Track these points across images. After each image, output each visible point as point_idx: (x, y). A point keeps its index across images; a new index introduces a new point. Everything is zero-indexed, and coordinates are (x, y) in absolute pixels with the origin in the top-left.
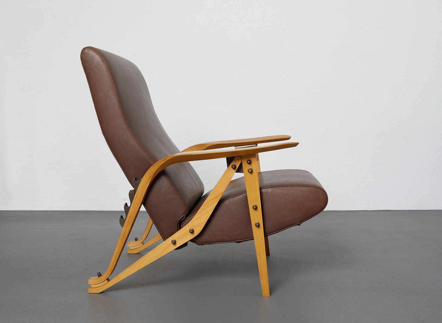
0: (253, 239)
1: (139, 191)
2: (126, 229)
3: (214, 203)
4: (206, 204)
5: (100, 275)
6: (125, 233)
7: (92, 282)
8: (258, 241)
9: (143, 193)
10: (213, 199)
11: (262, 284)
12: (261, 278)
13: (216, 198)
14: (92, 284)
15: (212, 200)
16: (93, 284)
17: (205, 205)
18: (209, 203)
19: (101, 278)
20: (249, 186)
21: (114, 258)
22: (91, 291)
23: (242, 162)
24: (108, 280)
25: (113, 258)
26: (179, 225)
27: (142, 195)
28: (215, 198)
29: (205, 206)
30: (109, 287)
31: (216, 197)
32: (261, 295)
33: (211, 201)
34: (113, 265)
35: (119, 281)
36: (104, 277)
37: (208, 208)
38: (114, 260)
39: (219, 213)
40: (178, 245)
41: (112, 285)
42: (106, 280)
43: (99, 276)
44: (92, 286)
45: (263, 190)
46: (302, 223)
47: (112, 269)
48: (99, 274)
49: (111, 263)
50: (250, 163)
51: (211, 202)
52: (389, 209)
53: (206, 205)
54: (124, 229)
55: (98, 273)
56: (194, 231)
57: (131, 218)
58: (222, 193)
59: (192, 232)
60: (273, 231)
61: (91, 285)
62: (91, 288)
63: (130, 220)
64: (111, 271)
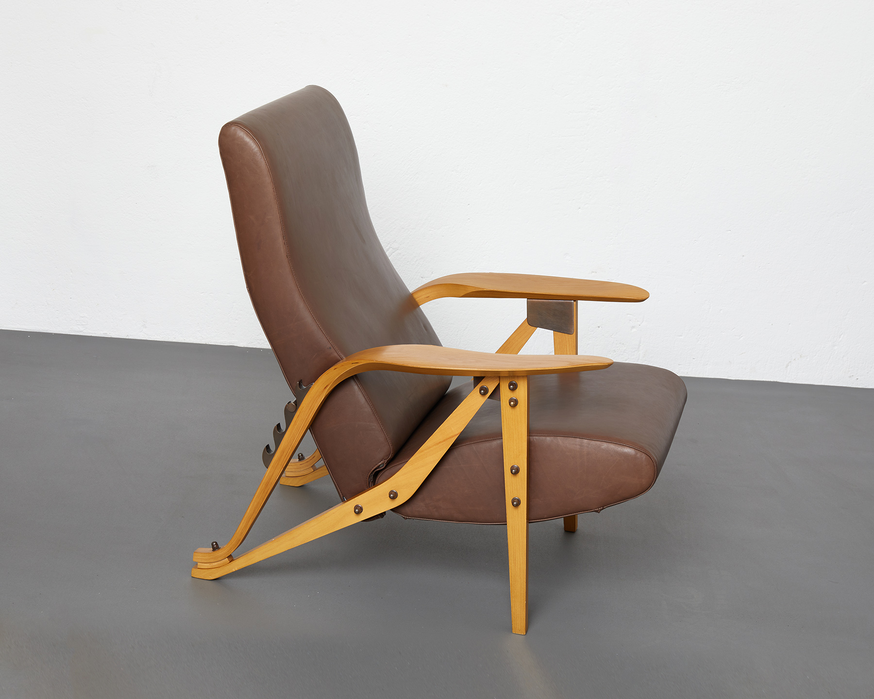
0: (506, 524)
1: (303, 408)
2: (273, 473)
3: (440, 450)
5: (215, 547)
6: (270, 479)
7: (201, 558)
8: (514, 531)
10: (440, 443)
11: (513, 610)
12: (513, 599)
13: (444, 442)
14: (200, 561)
15: (438, 444)
16: (203, 561)
18: (431, 448)
19: (218, 553)
20: (508, 430)
21: (245, 522)
22: (196, 573)
23: (499, 384)
24: (231, 558)
25: (243, 521)
26: (372, 478)
27: (309, 415)
30: (231, 572)
31: (444, 441)
32: (510, 629)
33: (434, 445)
34: (242, 533)
35: (250, 564)
36: (223, 552)
37: (427, 458)
38: (244, 524)
40: (365, 515)
41: (236, 569)
42: (228, 556)
43: (214, 549)
44: (200, 565)
45: (535, 438)
46: (603, 509)
47: (239, 540)
48: (215, 545)
49: (238, 530)
50: (513, 387)
51: (434, 447)
53: (426, 451)
54: (270, 472)
55: (213, 543)
56: (397, 496)
57: (285, 454)
58: (456, 435)
59: (393, 496)
60: (545, 516)
61: (199, 564)
62: (199, 568)
63: (281, 457)
64: (238, 543)
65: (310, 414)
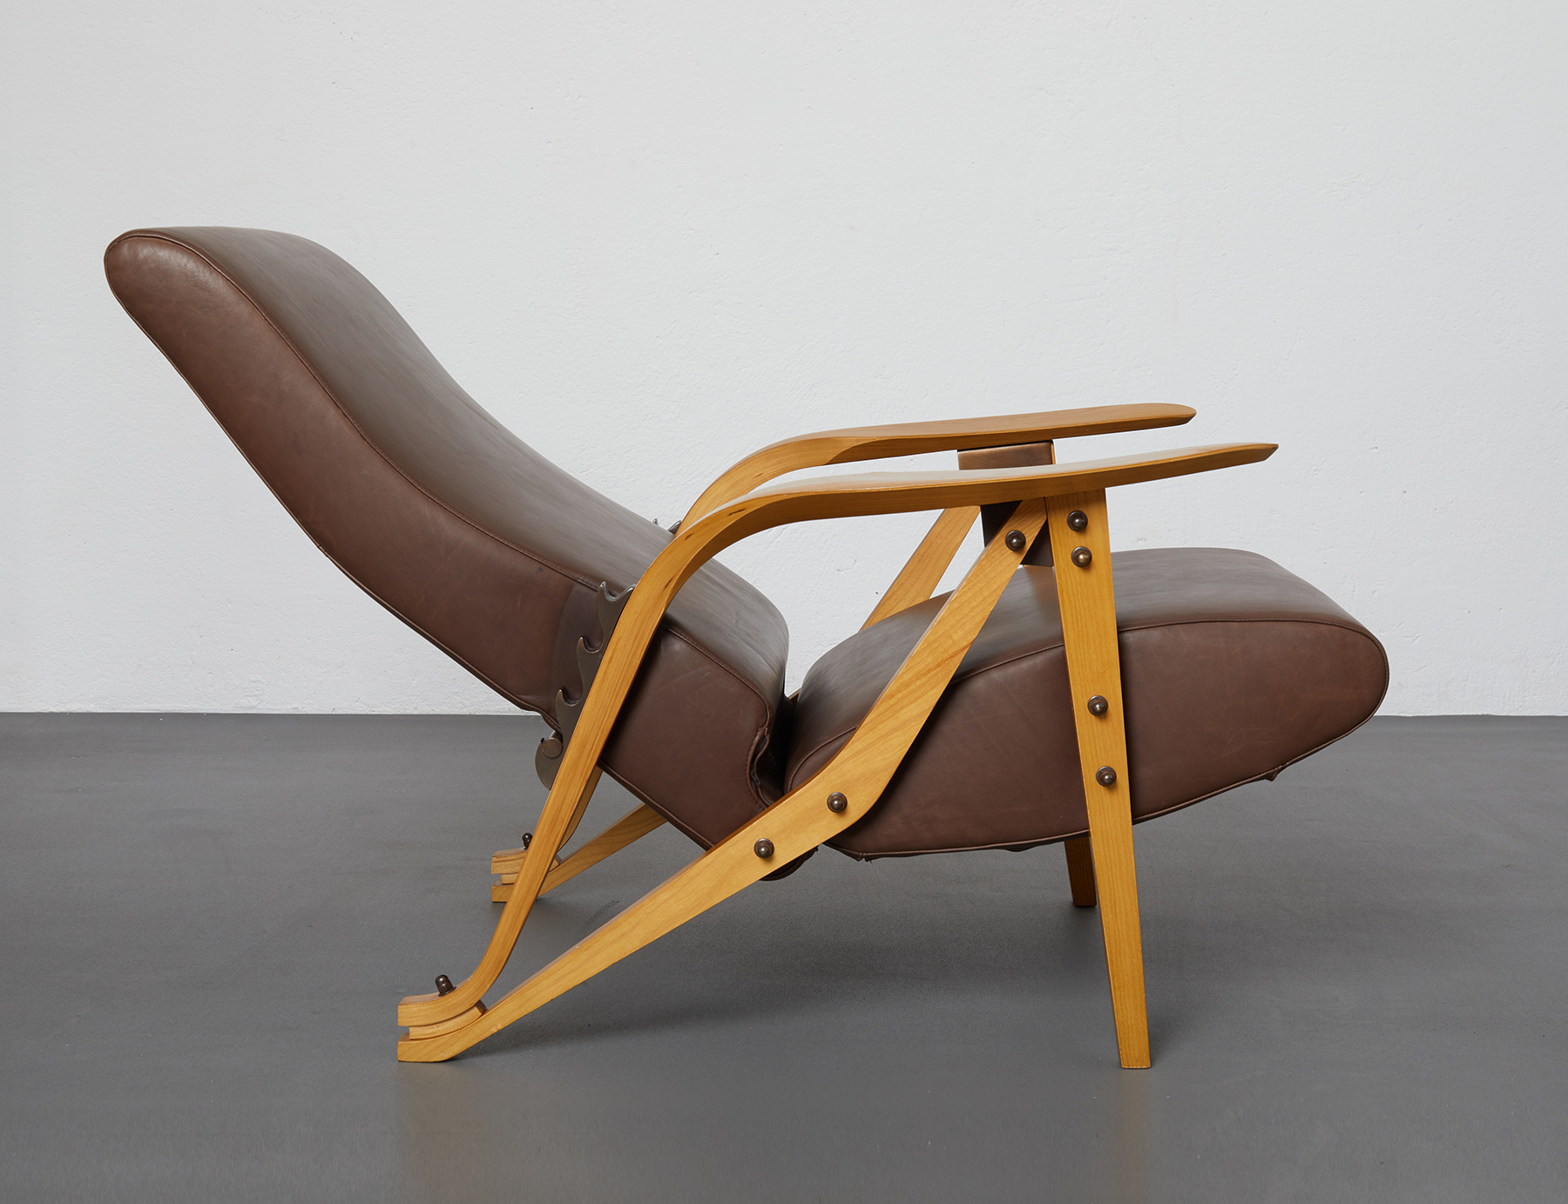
1: (620, 639)
2: (565, 798)
3: (932, 688)
4: (898, 691)
5: (446, 987)
7: (415, 1013)
8: (1108, 841)
9: (638, 647)
10: (929, 671)
12: (1117, 994)
13: (938, 669)
14: (415, 1024)
15: (925, 675)
16: (419, 1023)
17: (892, 696)
18: (913, 687)
19: (451, 998)
20: (1075, 620)
22: (407, 1051)
23: (1047, 523)
24: (481, 1007)
27: (635, 654)
28: (936, 668)
29: (893, 701)
30: (487, 1034)
31: (939, 665)
32: (1117, 1060)
33: (918, 679)
34: (504, 945)
35: (530, 1010)
36: (466, 992)
37: (905, 710)
39: (947, 728)
40: (782, 858)
41: (500, 1027)
42: (475, 1005)
43: (442, 994)
44: (414, 1032)
45: (1130, 637)
46: (1282, 769)
48: (443, 982)
49: (495, 937)
50: (1082, 528)
51: (918, 683)
52: (1491, 713)
53: (900, 695)
55: (439, 977)
56: (845, 803)
57: (588, 748)
58: (963, 650)
59: (839, 805)
60: (1163, 803)
61: (411, 1029)
62: (412, 1040)
63: (580, 757)
64: (493, 976)
65: (636, 651)
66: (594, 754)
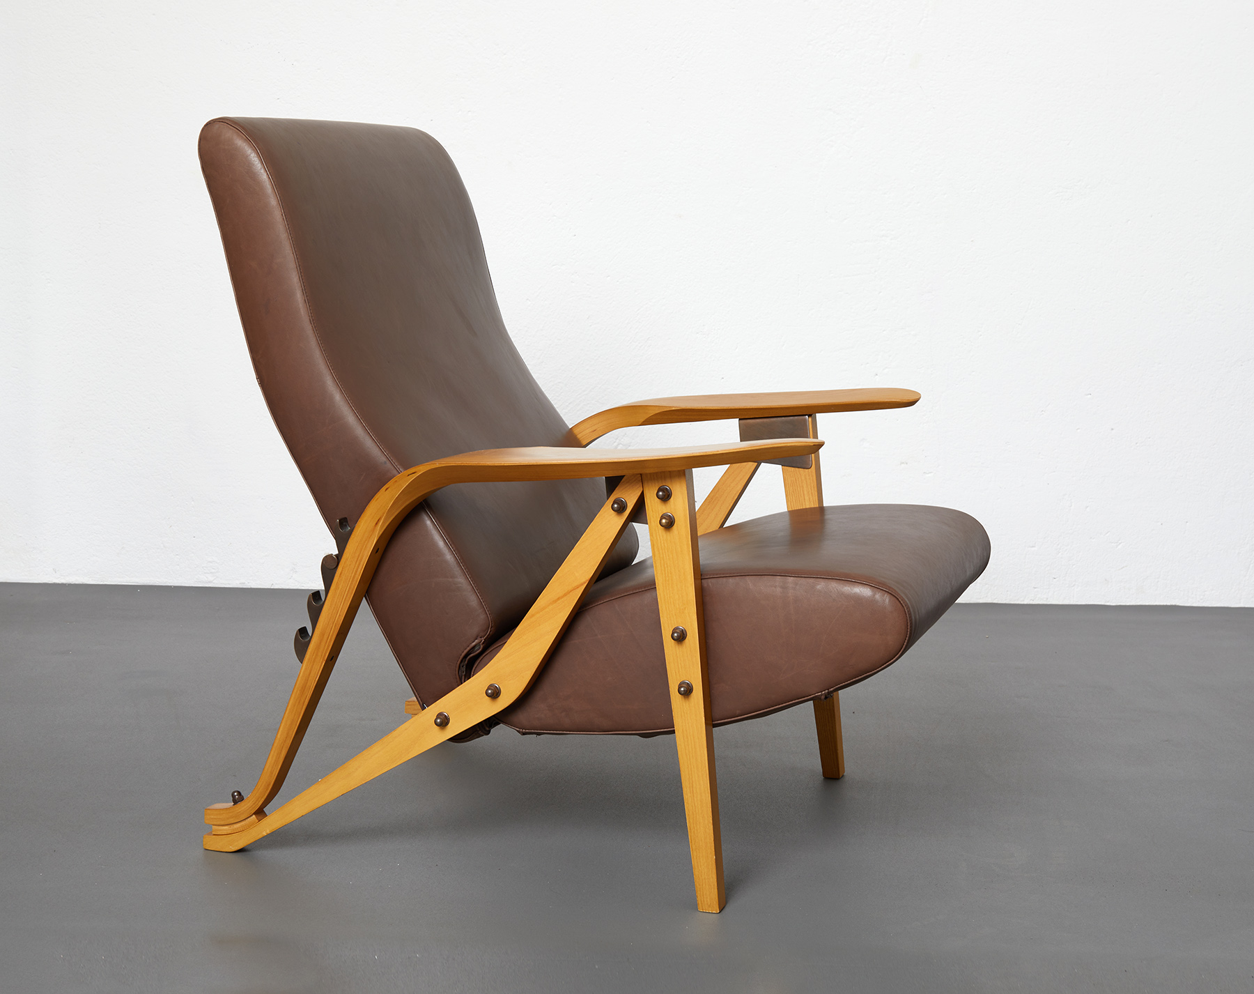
0: (673, 732)
1: (347, 559)
2: (310, 672)
3: (560, 612)
5: (238, 798)
6: (307, 680)
7: (215, 817)
8: (687, 738)
10: (558, 599)
11: (696, 872)
12: (695, 854)
13: (565, 598)
14: (215, 823)
16: (218, 823)
19: (242, 806)
20: (663, 569)
21: (275, 754)
22: (211, 842)
23: (642, 494)
24: (260, 813)
25: (272, 752)
26: (464, 669)
27: (356, 571)
28: (563, 597)
30: (261, 836)
31: (565, 595)
32: (693, 905)
33: (550, 604)
34: (272, 773)
35: (288, 822)
36: (249, 804)
37: (541, 627)
38: (274, 758)
39: (575, 641)
40: (454, 729)
41: (268, 832)
42: (254, 814)
43: (235, 803)
44: (215, 829)
47: (269, 784)
48: (237, 795)
49: (267, 767)
50: (666, 496)
51: (551, 607)
52: (1178, 604)
53: (538, 615)
54: (306, 669)
55: (234, 792)
56: (499, 693)
57: (326, 637)
58: (582, 584)
59: (494, 693)
60: (738, 712)
61: (213, 828)
62: (214, 835)
63: (320, 643)
64: (267, 790)
65: (357, 569)
66: (330, 642)
